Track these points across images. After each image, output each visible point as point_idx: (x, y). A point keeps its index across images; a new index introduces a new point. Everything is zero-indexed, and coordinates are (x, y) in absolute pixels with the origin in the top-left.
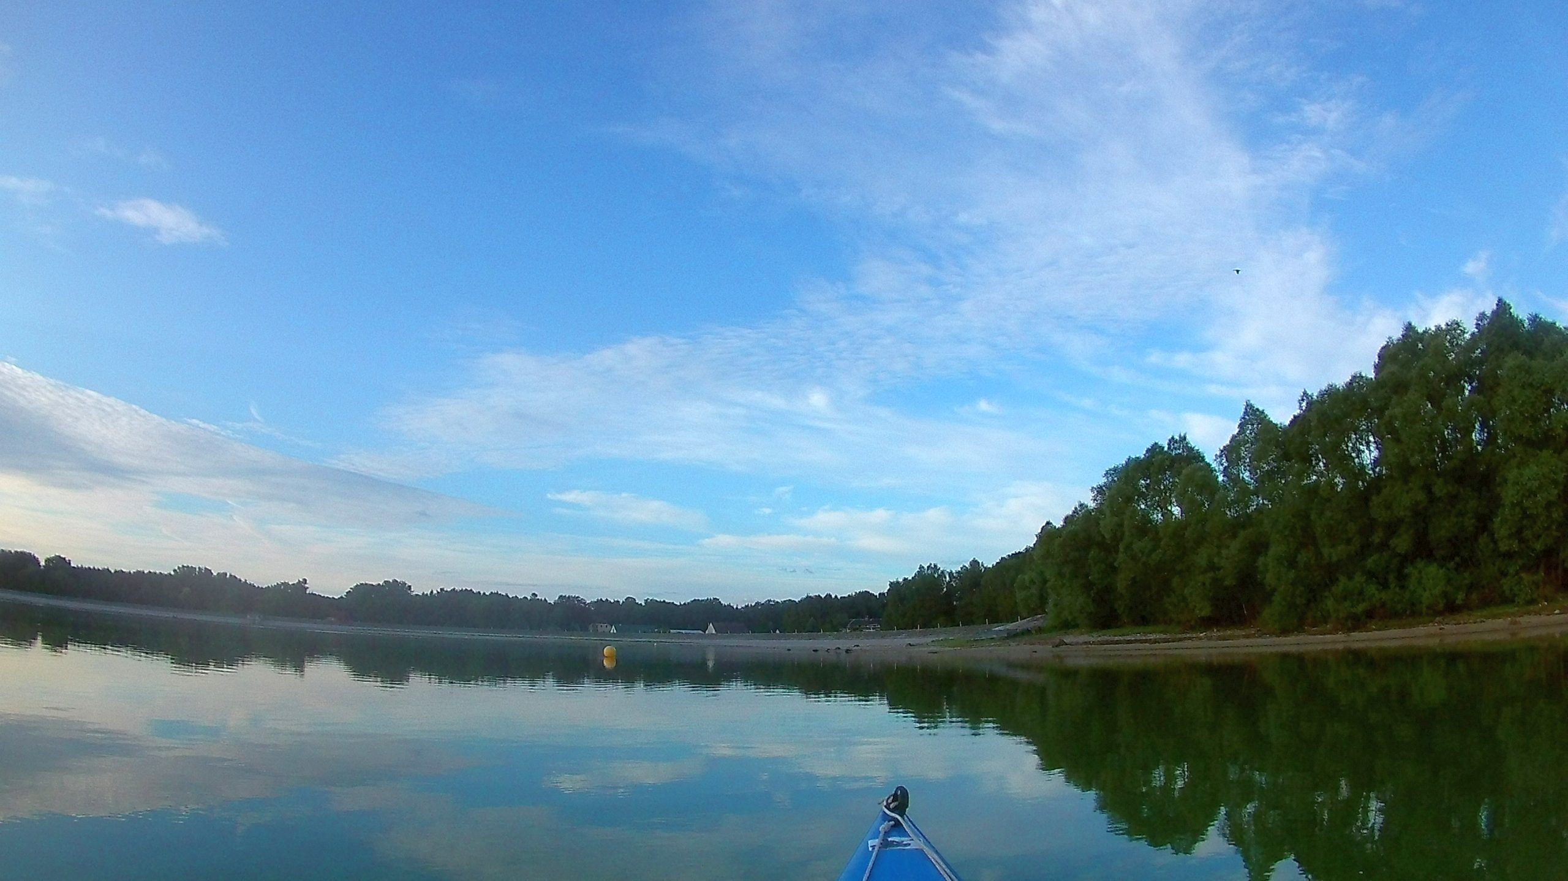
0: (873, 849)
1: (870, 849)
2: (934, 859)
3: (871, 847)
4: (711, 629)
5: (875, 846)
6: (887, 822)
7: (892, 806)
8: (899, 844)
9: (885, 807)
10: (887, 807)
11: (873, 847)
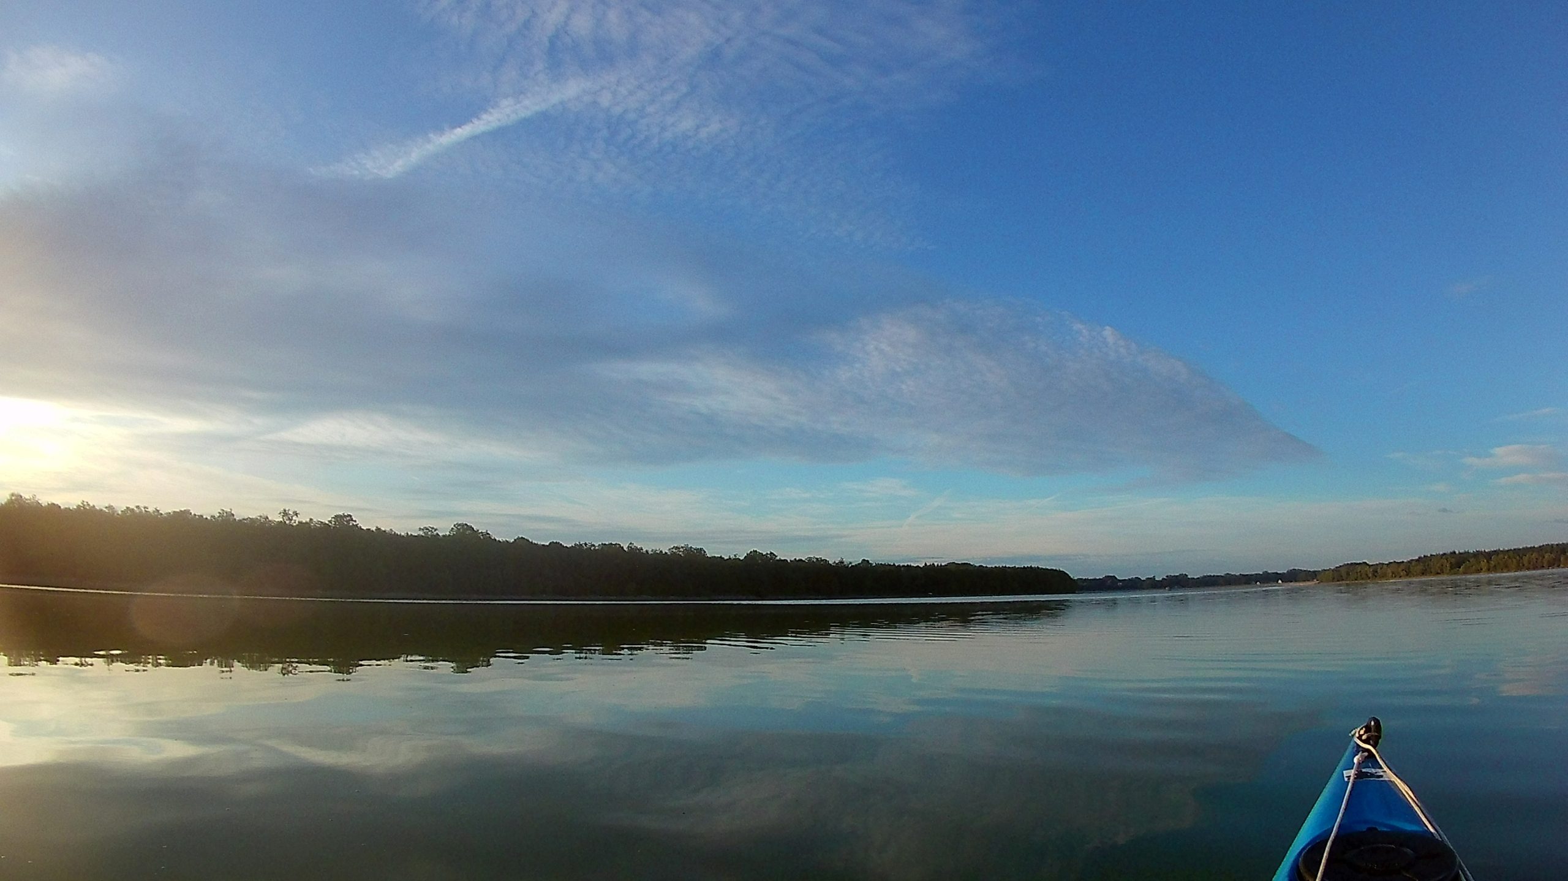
0: (1349, 779)
1: (1346, 779)
2: (1405, 791)
3: (1347, 777)
5: (1350, 776)
6: (1361, 752)
7: (1364, 737)
8: (1372, 775)
9: (1358, 738)
10: (1360, 738)
11: (1349, 777)
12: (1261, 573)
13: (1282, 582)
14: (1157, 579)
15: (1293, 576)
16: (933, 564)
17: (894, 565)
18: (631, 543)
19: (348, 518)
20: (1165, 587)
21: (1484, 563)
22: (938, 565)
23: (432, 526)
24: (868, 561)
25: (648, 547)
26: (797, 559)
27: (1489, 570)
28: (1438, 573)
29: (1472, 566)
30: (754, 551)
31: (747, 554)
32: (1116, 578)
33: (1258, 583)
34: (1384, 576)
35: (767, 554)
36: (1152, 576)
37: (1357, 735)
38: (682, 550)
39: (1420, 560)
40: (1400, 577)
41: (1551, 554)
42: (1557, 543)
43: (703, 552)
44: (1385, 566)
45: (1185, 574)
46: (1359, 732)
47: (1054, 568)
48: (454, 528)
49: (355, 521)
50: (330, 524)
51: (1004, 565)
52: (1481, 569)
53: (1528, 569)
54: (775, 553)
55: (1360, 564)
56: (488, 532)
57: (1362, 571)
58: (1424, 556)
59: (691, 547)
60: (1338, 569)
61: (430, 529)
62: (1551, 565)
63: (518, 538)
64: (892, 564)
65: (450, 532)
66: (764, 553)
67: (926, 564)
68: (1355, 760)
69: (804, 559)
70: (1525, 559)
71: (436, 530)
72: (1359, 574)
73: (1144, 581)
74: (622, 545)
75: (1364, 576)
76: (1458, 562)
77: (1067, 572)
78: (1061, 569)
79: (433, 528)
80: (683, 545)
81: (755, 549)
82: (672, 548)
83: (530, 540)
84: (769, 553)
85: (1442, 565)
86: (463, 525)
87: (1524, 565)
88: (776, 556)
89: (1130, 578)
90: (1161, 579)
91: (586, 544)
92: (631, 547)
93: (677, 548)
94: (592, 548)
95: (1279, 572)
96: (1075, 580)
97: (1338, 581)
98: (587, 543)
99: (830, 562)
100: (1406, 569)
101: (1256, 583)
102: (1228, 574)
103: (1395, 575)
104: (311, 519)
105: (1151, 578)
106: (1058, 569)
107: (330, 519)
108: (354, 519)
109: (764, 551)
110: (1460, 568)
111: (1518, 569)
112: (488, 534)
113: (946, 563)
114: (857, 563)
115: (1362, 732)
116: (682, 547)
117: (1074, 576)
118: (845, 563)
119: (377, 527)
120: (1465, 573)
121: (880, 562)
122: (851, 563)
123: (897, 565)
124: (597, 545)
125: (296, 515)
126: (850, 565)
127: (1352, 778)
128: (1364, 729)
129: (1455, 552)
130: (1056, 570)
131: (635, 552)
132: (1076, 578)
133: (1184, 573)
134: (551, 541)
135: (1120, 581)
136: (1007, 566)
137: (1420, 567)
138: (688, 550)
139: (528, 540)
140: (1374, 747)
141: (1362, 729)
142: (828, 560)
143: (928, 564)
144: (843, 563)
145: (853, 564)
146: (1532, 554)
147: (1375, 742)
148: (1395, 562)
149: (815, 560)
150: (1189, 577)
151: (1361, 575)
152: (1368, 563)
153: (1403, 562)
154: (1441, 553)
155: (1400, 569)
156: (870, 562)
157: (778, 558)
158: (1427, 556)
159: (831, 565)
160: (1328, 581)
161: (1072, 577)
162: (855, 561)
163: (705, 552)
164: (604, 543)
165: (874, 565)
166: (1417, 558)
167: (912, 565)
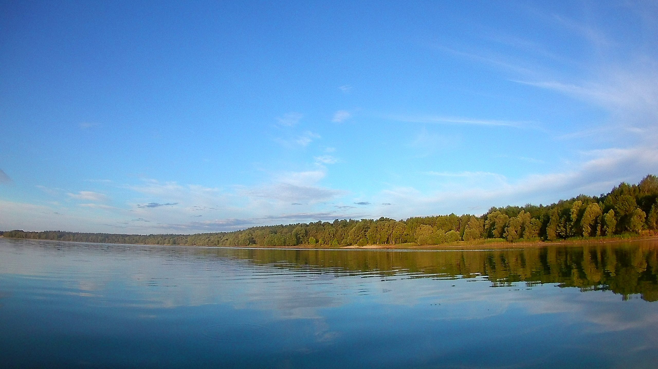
21: (72, 237)
27: (74, 240)
28: (52, 239)
29: (67, 238)
34: (30, 237)
40: (36, 239)
41: (102, 237)
44: (30, 233)
52: (71, 240)
53: (91, 242)
55: (20, 231)
57: (21, 234)
58: (47, 231)
60: (12, 232)
62: (101, 241)
75: (22, 236)
76: (61, 235)
85: (54, 236)
87: (89, 240)
97: (11, 237)
100: (39, 236)
103: (34, 238)
110: (61, 238)
111: (87, 241)
120: (64, 240)
129: (59, 231)
137: (45, 235)
148: (34, 232)
151: (20, 236)
152: (23, 231)
153: (38, 232)
154: (54, 231)
155: (36, 235)
160: (7, 237)
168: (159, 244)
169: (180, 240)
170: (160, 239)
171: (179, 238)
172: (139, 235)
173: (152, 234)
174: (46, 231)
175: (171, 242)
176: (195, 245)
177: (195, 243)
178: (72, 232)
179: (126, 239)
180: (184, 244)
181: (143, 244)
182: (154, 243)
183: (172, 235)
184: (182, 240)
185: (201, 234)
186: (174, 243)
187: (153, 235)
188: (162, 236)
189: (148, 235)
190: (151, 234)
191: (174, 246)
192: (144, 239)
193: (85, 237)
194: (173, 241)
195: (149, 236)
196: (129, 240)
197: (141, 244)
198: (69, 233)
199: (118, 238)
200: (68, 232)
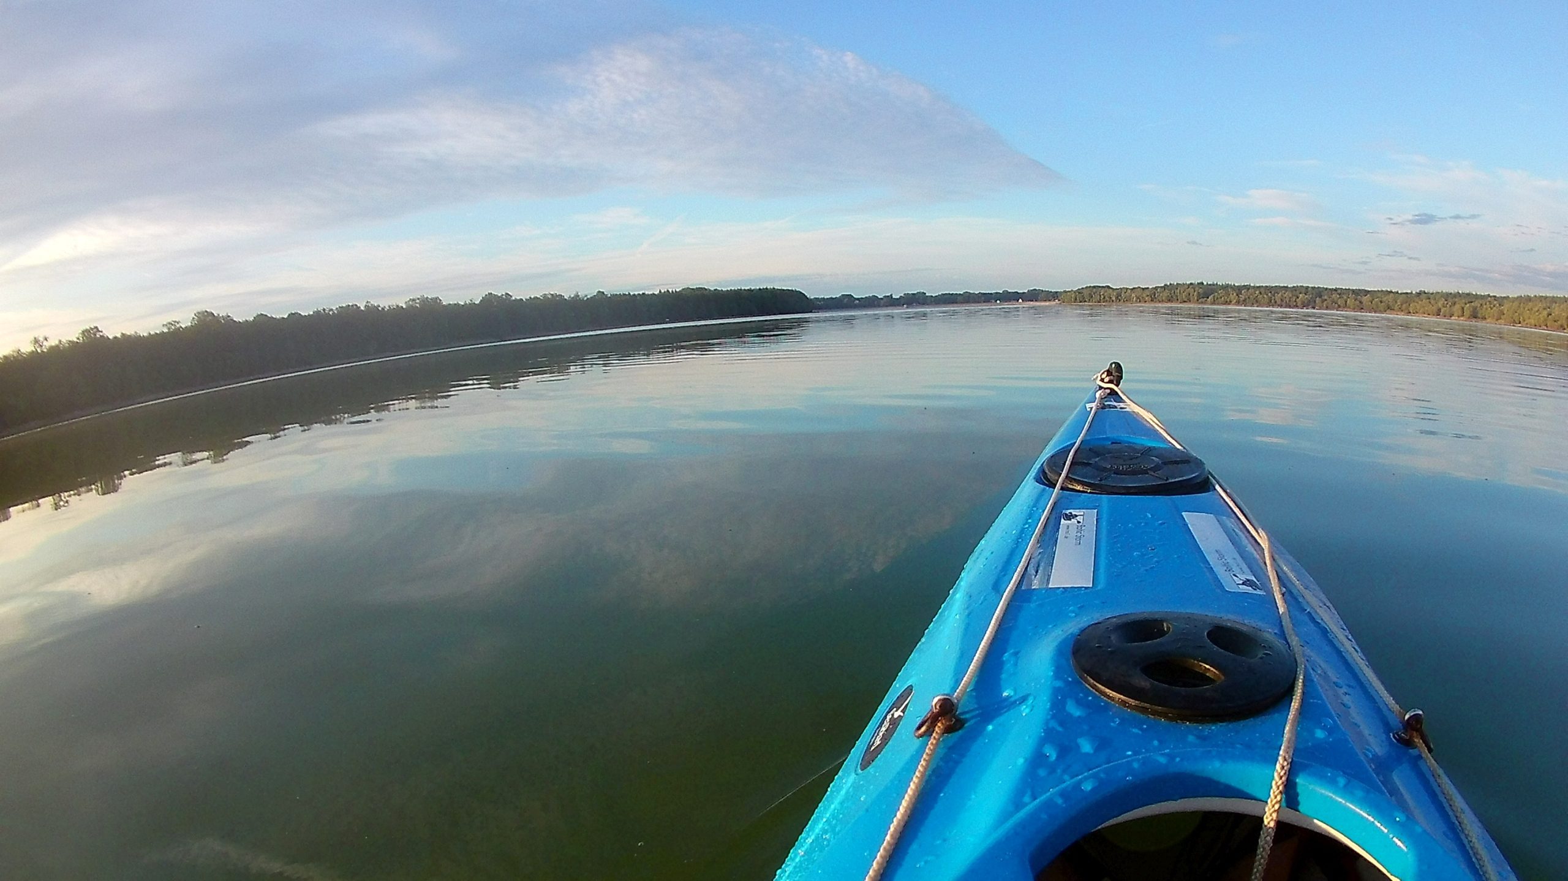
0: (1091, 410)
1: (1088, 410)
2: (1149, 418)
3: (1089, 408)
4: (1020, 301)
7: (1106, 380)
8: (1115, 407)
9: (1100, 380)
11: (1091, 408)
12: (1001, 292)
13: (1023, 301)
14: (894, 297)
15: (1033, 296)
16: (668, 291)
17: (629, 294)
18: (368, 302)
19: (95, 330)
20: (903, 305)
21: (1233, 296)
22: (672, 291)
23: (174, 320)
24: (603, 293)
25: (385, 303)
26: (532, 297)
27: (1239, 303)
28: (1185, 302)
29: (1221, 298)
30: (489, 293)
31: (483, 298)
32: (852, 296)
33: (998, 302)
34: (1128, 300)
35: (503, 295)
36: (889, 294)
37: (1099, 378)
38: (418, 301)
39: (1166, 287)
40: (1146, 302)
41: (1306, 294)
42: (1313, 286)
43: (438, 301)
44: (1129, 291)
45: (923, 293)
46: (1101, 376)
47: (790, 289)
48: (195, 317)
49: (102, 332)
50: (78, 341)
51: (739, 288)
52: (1231, 302)
53: (1281, 306)
54: (510, 293)
55: (1103, 287)
56: (229, 314)
57: (1106, 294)
58: (1171, 284)
59: (427, 298)
60: (1081, 290)
61: (173, 323)
62: (1305, 305)
63: (258, 315)
64: (627, 293)
65: (191, 323)
66: (499, 295)
67: (660, 291)
68: (1098, 395)
69: (538, 296)
70: (1278, 297)
71: (178, 323)
72: (1102, 297)
73: (882, 299)
74: (358, 305)
75: (1107, 298)
76: (1206, 293)
77: (803, 292)
78: (797, 290)
79: (175, 322)
80: (419, 297)
81: (490, 292)
82: (409, 301)
83: (269, 315)
84: (504, 294)
85: (1189, 294)
86: (203, 313)
87: (1276, 302)
88: (511, 296)
89: (867, 296)
90: (898, 297)
91: (324, 310)
92: (368, 306)
93: (414, 300)
94: (331, 313)
95: (1019, 292)
96: (811, 300)
97: (1081, 302)
98: (325, 308)
99: (565, 297)
100: (1152, 295)
101: (996, 301)
102: (967, 292)
103: (1139, 300)
104: (60, 341)
105: (888, 296)
106: (794, 289)
107: (77, 336)
108: (100, 330)
109: (499, 292)
110: (1208, 298)
111: (1269, 304)
112: (229, 316)
113: (680, 289)
114: (591, 296)
115: (1104, 376)
116: (418, 299)
117: (811, 295)
118: (580, 296)
119: (122, 333)
120: (1213, 303)
121: (615, 293)
122: (586, 296)
123: (632, 294)
124: (334, 309)
125: (46, 339)
126: (585, 299)
127: (1093, 409)
128: (1106, 373)
129: (1202, 283)
130: (792, 290)
131: (373, 312)
132: (812, 297)
133: (922, 291)
134: (289, 313)
135: (858, 299)
136: (743, 288)
137: (1166, 293)
138: (425, 301)
139: (266, 316)
140: (1117, 385)
141: (1103, 373)
142: (563, 294)
143: (663, 291)
144: (579, 296)
145: (589, 297)
146: (1285, 294)
147: (1117, 382)
148: (1139, 287)
149: (550, 296)
150: (927, 294)
151: (1104, 298)
152: (1111, 286)
153: (1148, 288)
154: (1188, 283)
155: (1144, 295)
156: (605, 293)
157: (513, 298)
158: (1173, 284)
159: (566, 299)
160: (1070, 302)
161: (808, 296)
162: (591, 294)
163: (440, 300)
164: (341, 306)
165: (609, 295)
166: (1163, 285)
167: (647, 293)
168: (1439, 315)
169: (1487, 309)
170: (1442, 302)
171: (1484, 303)
172: (1393, 291)
173: (1424, 291)
174: (1168, 284)
175: (1467, 313)
176: (1520, 325)
177: (1520, 318)
178: (1234, 285)
179: (1366, 299)
180: (1497, 320)
181: (1403, 313)
182: (1429, 312)
183: (1468, 294)
184: (1492, 309)
185: (1532, 296)
186: (1474, 316)
187: (1425, 293)
188: (1447, 296)
189: (1414, 292)
190: (1421, 291)
191: (1473, 323)
192: (1406, 301)
193: (1265, 296)
194: (1471, 309)
195: (1419, 294)
196: (1372, 303)
197: (1398, 313)
198: (1226, 287)
199: (1345, 298)
200: (1224, 284)
